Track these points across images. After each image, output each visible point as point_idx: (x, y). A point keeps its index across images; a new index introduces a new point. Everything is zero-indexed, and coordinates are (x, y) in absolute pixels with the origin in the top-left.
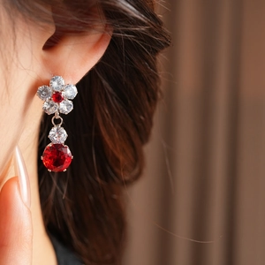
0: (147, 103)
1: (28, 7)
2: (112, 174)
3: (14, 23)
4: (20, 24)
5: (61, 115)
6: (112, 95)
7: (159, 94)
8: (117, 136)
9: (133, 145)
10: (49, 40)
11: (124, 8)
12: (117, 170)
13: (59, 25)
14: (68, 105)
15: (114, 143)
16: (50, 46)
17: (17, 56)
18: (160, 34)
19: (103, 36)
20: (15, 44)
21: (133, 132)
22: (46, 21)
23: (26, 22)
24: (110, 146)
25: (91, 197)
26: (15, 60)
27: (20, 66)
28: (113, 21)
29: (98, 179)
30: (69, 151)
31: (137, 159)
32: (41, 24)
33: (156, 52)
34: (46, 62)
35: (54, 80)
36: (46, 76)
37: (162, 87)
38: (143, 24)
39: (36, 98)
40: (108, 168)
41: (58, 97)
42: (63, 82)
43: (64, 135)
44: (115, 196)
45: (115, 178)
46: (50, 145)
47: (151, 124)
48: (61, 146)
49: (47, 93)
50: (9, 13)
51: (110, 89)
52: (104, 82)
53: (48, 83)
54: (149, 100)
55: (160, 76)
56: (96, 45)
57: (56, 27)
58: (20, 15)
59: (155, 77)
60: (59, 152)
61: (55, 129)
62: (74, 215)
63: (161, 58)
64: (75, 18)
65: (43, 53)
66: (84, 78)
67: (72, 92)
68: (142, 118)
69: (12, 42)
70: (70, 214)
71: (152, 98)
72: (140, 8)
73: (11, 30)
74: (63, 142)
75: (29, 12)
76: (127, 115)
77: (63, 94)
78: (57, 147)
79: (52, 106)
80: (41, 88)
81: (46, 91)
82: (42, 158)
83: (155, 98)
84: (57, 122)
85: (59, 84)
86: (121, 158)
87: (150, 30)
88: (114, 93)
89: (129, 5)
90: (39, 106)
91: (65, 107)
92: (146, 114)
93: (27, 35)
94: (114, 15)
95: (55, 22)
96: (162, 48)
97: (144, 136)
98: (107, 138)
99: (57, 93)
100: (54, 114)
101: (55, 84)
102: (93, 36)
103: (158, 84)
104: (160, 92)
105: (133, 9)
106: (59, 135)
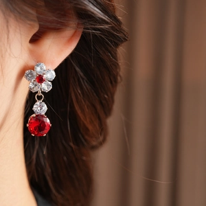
0: (110, 85)
1: (18, 9)
2: (83, 140)
3: (7, 22)
4: (12, 22)
5: (42, 92)
7: (119, 78)
8: (87, 110)
11: (92, 10)
12: (86, 137)
13: (42, 23)
14: (48, 85)
16: (35, 40)
17: (10, 47)
18: (120, 31)
19: (75, 32)
20: (8, 38)
23: (17, 20)
25: (65, 158)
26: (8, 50)
27: (12, 55)
28: (84, 21)
30: (48, 121)
31: (103, 129)
35: (38, 66)
36: (32, 63)
37: (122, 71)
38: (107, 23)
40: (80, 136)
41: (40, 79)
42: (45, 68)
43: (45, 108)
44: (84, 158)
46: (34, 115)
47: (113, 101)
48: (42, 116)
49: (33, 76)
50: (4, 14)
51: (82, 74)
52: (77, 69)
53: (33, 68)
54: (111, 83)
55: (120, 64)
57: (40, 25)
58: (13, 16)
59: (116, 65)
60: (40, 120)
61: (38, 103)
62: (52, 172)
63: (121, 51)
64: (55, 18)
65: (29, 45)
66: (61, 65)
67: (51, 75)
68: (106, 96)
69: (6, 36)
70: (49, 170)
71: (114, 81)
72: (104, 10)
73: (5, 27)
74: (43, 113)
75: (20, 13)
76: (95, 94)
77: (45, 77)
78: (39, 117)
79: (36, 85)
80: (27, 72)
81: (32, 74)
82: (28, 125)
83: (116, 81)
84: (39, 98)
85: (41, 69)
87: (112, 28)
89: (96, 9)
90: (26, 85)
91: (46, 87)
92: (109, 94)
93: (18, 30)
95: (39, 21)
96: (122, 42)
99: (40, 76)
100: (37, 92)
101: (38, 69)
102: (68, 32)
103: (118, 70)
104: (120, 76)
105: (99, 11)
106: (41, 108)
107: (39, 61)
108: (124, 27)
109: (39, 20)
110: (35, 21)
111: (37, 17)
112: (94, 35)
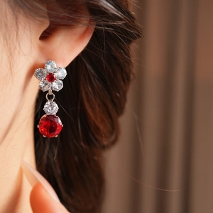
0: (122, 83)
1: (28, 5)
2: (94, 140)
3: (17, 18)
4: (22, 19)
5: (53, 92)
6: (94, 77)
7: (132, 76)
8: (98, 109)
9: (111, 117)
10: (45, 32)
11: (105, 6)
13: (53, 20)
14: (59, 84)
15: (95, 114)
16: (46, 36)
17: (19, 45)
18: (134, 28)
19: (87, 29)
20: (17, 35)
22: (42, 16)
23: (27, 17)
25: (76, 158)
26: (18, 48)
27: (21, 53)
28: (97, 17)
29: (82, 144)
30: (60, 121)
31: (114, 128)
32: (38, 18)
33: (129, 42)
34: (42, 50)
35: (48, 64)
36: (42, 61)
37: (134, 70)
38: (120, 19)
39: (34, 78)
41: (51, 78)
42: (55, 66)
43: (56, 107)
44: (96, 158)
45: (96, 143)
46: (45, 116)
47: (125, 100)
48: (53, 116)
49: (43, 74)
50: (13, 10)
51: (93, 71)
52: (88, 66)
53: (43, 66)
54: (124, 81)
55: (133, 61)
56: (82, 37)
57: (50, 21)
58: (22, 12)
59: (129, 62)
60: (51, 121)
61: (49, 103)
62: (62, 173)
63: (133, 47)
64: (68, 15)
65: (39, 42)
66: (72, 63)
67: (62, 73)
68: (118, 95)
69: (15, 33)
71: (127, 79)
72: (118, 6)
73: (14, 24)
74: (55, 114)
75: (29, 9)
76: (106, 93)
77: (55, 75)
78: (50, 118)
79: (46, 84)
80: (37, 70)
81: (42, 72)
82: (38, 126)
83: (129, 79)
84: (50, 97)
85: (52, 67)
86: (101, 127)
87: (126, 24)
88: (95, 75)
89: (109, 4)
90: (36, 84)
91: (57, 86)
92: (121, 93)
93: (28, 27)
94: (97, 12)
95: (50, 18)
96: (135, 38)
97: (120, 109)
99: (51, 74)
100: (48, 91)
101: (49, 67)
102: (80, 29)
104: (133, 74)
105: (113, 7)
106: (52, 108)
107: (49, 59)
108: (137, 23)
109: (50, 16)
110: (45, 17)
112: (107, 32)
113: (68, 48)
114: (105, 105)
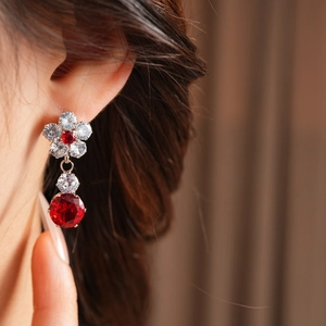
0: (177, 143)
3: (17, 49)
5: (71, 158)
6: (134, 134)
7: (191, 133)
8: (140, 183)
9: (159, 194)
10: (58, 69)
14: (80, 147)
15: (135, 190)
16: (60, 75)
17: (20, 88)
20: (17, 74)
21: (159, 179)
24: (132, 195)
25: (106, 256)
27: (23, 100)
30: (81, 203)
34: (54, 95)
35: (64, 116)
36: (54, 112)
39: (42, 138)
40: (129, 222)
41: (68, 138)
42: (75, 120)
43: (76, 182)
44: (136, 256)
46: (59, 195)
47: (181, 168)
48: (72, 196)
49: (56, 133)
50: (11, 38)
51: (132, 127)
52: (125, 118)
53: (56, 121)
54: (179, 140)
55: (192, 111)
59: (187, 113)
60: (69, 203)
61: (64, 175)
63: (194, 90)
65: (51, 83)
66: (100, 114)
67: (85, 131)
68: (170, 161)
69: (14, 72)
71: (183, 137)
73: (13, 57)
74: (73, 191)
77: (75, 134)
78: (67, 198)
79: (61, 148)
80: (48, 126)
81: (54, 130)
83: (186, 137)
84: (67, 167)
85: (70, 121)
86: (144, 209)
87: (181, 58)
88: (136, 131)
89: (156, 29)
91: (77, 150)
92: (175, 157)
95: (67, 49)
98: (127, 185)
99: (67, 132)
100: (63, 158)
101: (65, 122)
103: (190, 120)
104: (193, 129)
105: (161, 33)
106: (69, 183)
107: (66, 109)
109: (68, 47)
111: (65, 43)
112: (153, 70)
113: (94, 93)
114: (150, 176)
